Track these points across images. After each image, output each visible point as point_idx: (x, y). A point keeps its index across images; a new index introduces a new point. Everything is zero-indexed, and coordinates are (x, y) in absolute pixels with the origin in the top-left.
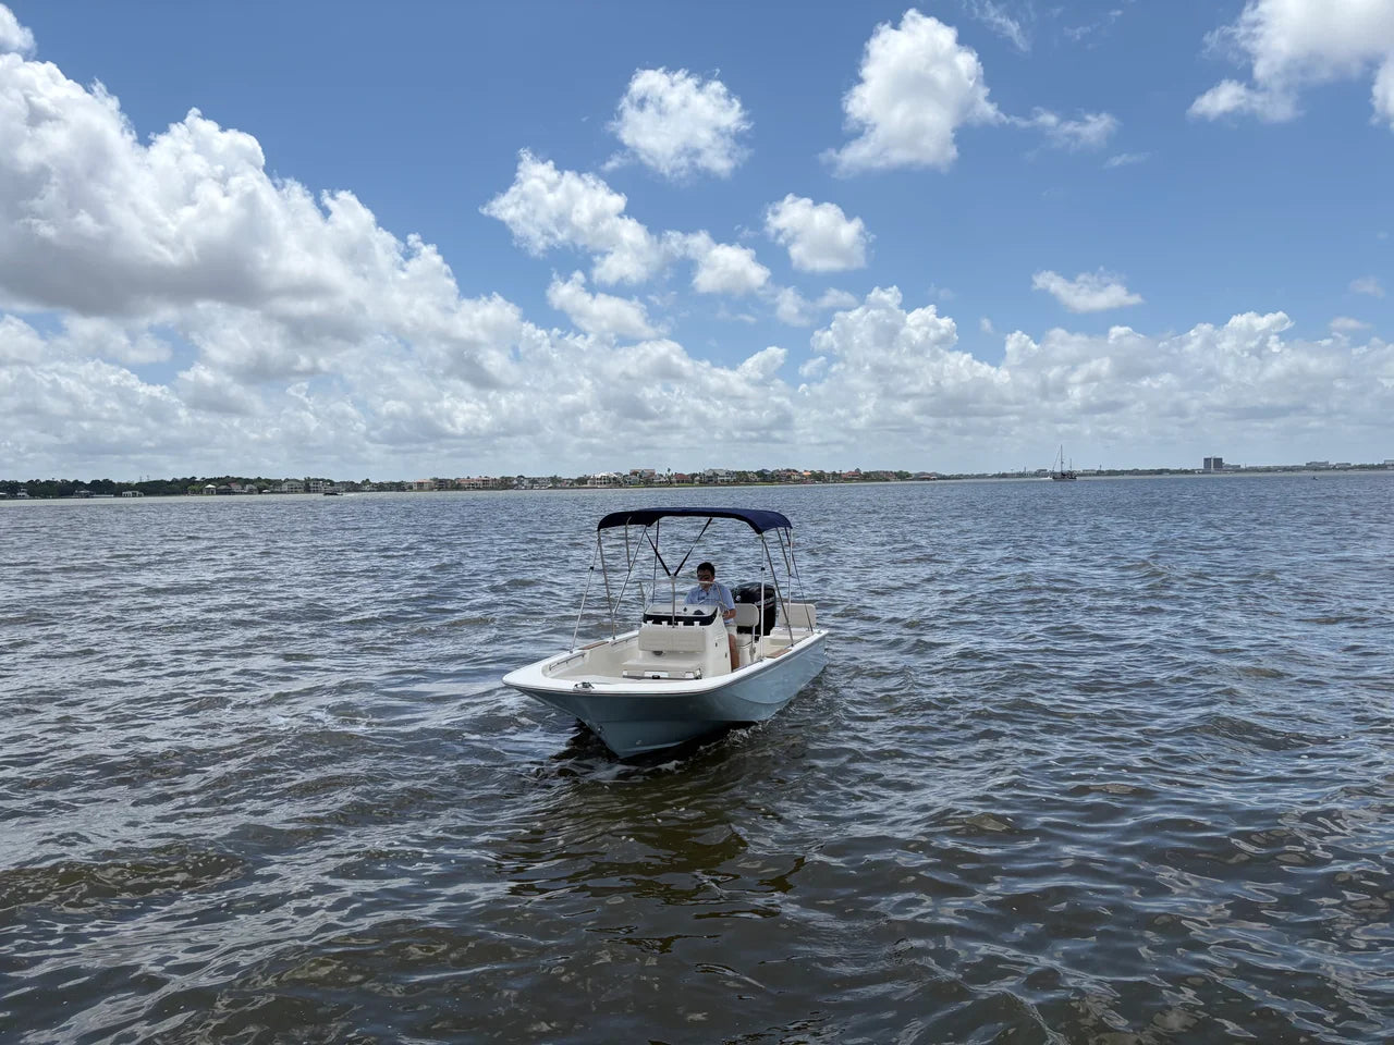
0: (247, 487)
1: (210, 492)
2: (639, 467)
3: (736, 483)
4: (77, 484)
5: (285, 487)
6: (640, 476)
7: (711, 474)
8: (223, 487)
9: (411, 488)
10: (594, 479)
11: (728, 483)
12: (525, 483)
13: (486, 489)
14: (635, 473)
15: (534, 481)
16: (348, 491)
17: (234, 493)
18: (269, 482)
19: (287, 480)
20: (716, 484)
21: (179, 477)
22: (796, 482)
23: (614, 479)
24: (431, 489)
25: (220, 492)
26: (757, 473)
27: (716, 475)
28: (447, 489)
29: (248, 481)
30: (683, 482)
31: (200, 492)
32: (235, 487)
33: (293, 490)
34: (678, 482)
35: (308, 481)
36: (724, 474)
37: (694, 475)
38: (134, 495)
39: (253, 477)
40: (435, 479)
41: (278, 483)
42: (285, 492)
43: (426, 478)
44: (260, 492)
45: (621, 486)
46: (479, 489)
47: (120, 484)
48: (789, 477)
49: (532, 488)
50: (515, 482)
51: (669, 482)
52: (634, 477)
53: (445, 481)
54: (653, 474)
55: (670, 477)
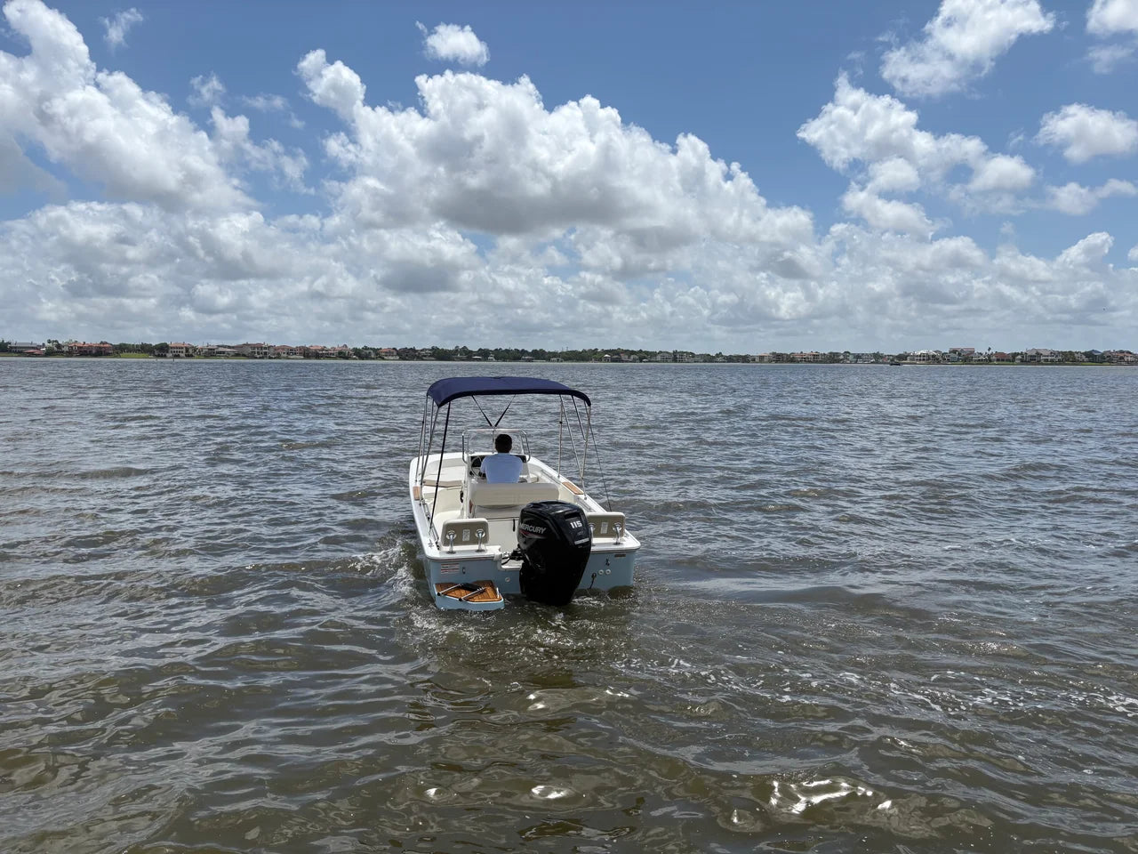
0: (632, 357)
1: (607, 360)
2: (958, 346)
3: (1060, 362)
4: (524, 352)
5: (659, 358)
6: (959, 354)
7: (1034, 354)
8: (616, 357)
9: (754, 360)
10: (914, 356)
11: (1053, 362)
12: (851, 357)
13: (817, 362)
14: (954, 351)
15: (858, 357)
16: (705, 361)
17: (623, 361)
18: (647, 353)
19: (661, 352)
20: (1039, 363)
21: (587, 349)
22: (1129, 363)
23: (933, 356)
24: (770, 361)
25: (614, 360)
26: (1085, 354)
27: (1039, 354)
28: (783, 361)
29: (633, 353)
30: (1004, 360)
31: (601, 360)
32: (624, 357)
33: (665, 360)
34: (998, 360)
35: (675, 353)
36: (1047, 353)
37: (1015, 355)
38: (558, 360)
39: (635, 349)
40: (774, 353)
41: (653, 354)
42: (660, 362)
43: (766, 351)
44: (642, 361)
45: (939, 363)
46: (810, 362)
47: (549, 352)
48: (1122, 358)
49: (856, 362)
50: (841, 357)
51: (989, 360)
52: (952, 355)
53: (782, 355)
54: (972, 352)
55: (989, 356)
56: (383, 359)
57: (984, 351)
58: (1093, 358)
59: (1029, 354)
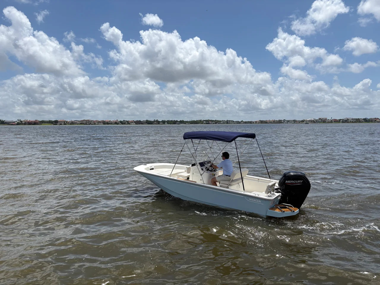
1: (205, 123)
2: (321, 117)
3: (355, 122)
4: (177, 121)
5: (222, 122)
6: (322, 120)
7: (346, 119)
8: (208, 122)
9: (253, 123)
10: (307, 121)
11: (353, 122)
12: (286, 121)
13: (274, 123)
14: (320, 119)
15: (288, 121)
16: (237, 123)
17: (210, 124)
18: (218, 121)
20: (348, 122)
21: (197, 120)
23: (313, 121)
24: (259, 123)
25: (207, 124)
26: (363, 119)
28: (263, 123)
29: (213, 121)
30: (336, 122)
31: (202, 123)
32: (210, 122)
33: (224, 123)
34: (334, 122)
35: (227, 121)
36: (350, 119)
37: (340, 120)
38: (188, 124)
39: (214, 120)
40: (260, 120)
41: (220, 121)
42: (222, 124)
43: (258, 120)
44: (216, 124)
45: (315, 123)
46: (272, 123)
47: (185, 121)
48: (376, 120)
49: (287, 123)
50: (283, 121)
51: (331, 122)
52: (319, 120)
53: (263, 121)
54: (326, 119)
55: (331, 120)
56: (130, 124)
57: (330, 119)
58: (366, 120)
59: (345, 119)
